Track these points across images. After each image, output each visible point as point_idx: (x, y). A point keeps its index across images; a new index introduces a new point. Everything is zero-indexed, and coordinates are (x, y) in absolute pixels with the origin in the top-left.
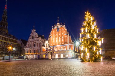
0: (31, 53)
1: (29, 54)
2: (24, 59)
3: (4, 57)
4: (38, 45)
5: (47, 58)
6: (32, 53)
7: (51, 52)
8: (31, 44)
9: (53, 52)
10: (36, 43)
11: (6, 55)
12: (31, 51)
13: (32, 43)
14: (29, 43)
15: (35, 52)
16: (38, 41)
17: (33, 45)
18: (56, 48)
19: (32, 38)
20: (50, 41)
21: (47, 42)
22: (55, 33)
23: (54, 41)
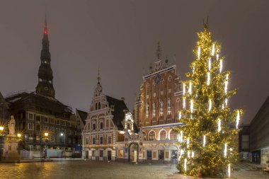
0: (94, 146)
1: (90, 146)
2: (83, 158)
3: (46, 152)
4: (107, 126)
5: (127, 158)
6: (97, 146)
7: (137, 144)
8: (94, 123)
9: (141, 144)
10: (103, 119)
11: (49, 148)
12: (94, 139)
13: (96, 120)
14: (90, 120)
15: (101, 143)
16: (107, 115)
17: (98, 126)
18: (152, 132)
19: (95, 108)
20: (138, 114)
21: (128, 117)
22: (151, 91)
23: (147, 112)
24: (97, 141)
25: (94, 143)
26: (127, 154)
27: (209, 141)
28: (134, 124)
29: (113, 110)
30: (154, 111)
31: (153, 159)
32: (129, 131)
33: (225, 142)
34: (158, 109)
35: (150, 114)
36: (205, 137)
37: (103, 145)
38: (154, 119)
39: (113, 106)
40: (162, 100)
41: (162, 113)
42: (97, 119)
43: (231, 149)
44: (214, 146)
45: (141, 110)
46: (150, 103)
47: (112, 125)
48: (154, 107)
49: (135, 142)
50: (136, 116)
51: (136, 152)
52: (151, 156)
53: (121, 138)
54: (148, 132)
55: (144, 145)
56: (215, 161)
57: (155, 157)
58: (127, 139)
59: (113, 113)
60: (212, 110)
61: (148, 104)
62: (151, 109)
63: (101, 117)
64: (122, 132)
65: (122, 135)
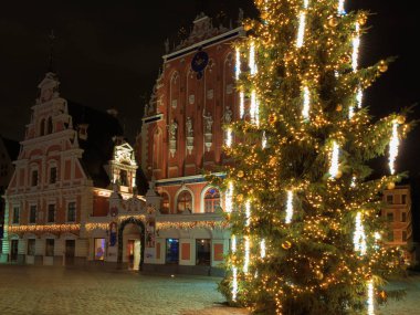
0: (32, 227)
1: (24, 228)
4: (67, 176)
5: (115, 259)
6: (39, 227)
7: (140, 223)
8: (35, 168)
9: (152, 224)
10: (58, 158)
12: (33, 208)
13: (39, 162)
14: (26, 162)
15: (51, 220)
16: (68, 148)
17: (44, 176)
18: (186, 194)
19: (39, 132)
20: (150, 148)
21: (123, 154)
22: (183, 90)
23: (173, 142)
24: (40, 215)
25: (33, 221)
26: (114, 250)
27: (305, 210)
28: (139, 172)
29: (84, 137)
30: (190, 139)
31: (182, 262)
32: (124, 189)
33: (355, 210)
34: (199, 133)
35: (180, 147)
36: (290, 195)
37: (54, 227)
38: (191, 159)
39: (85, 127)
40: (210, 111)
41: (209, 145)
42: (43, 158)
43: (377, 236)
44: (323, 223)
45: (159, 136)
46: (180, 118)
47: (78, 175)
48: (189, 129)
49: (137, 217)
50: (144, 152)
51: (138, 244)
52: (177, 255)
53: (102, 209)
54: (173, 192)
55: (159, 225)
56: (326, 271)
57: (186, 257)
58: (115, 212)
59: (82, 144)
60: (312, 116)
61: (175, 121)
62: (181, 136)
63: (52, 154)
64: (104, 193)
65: (104, 198)
